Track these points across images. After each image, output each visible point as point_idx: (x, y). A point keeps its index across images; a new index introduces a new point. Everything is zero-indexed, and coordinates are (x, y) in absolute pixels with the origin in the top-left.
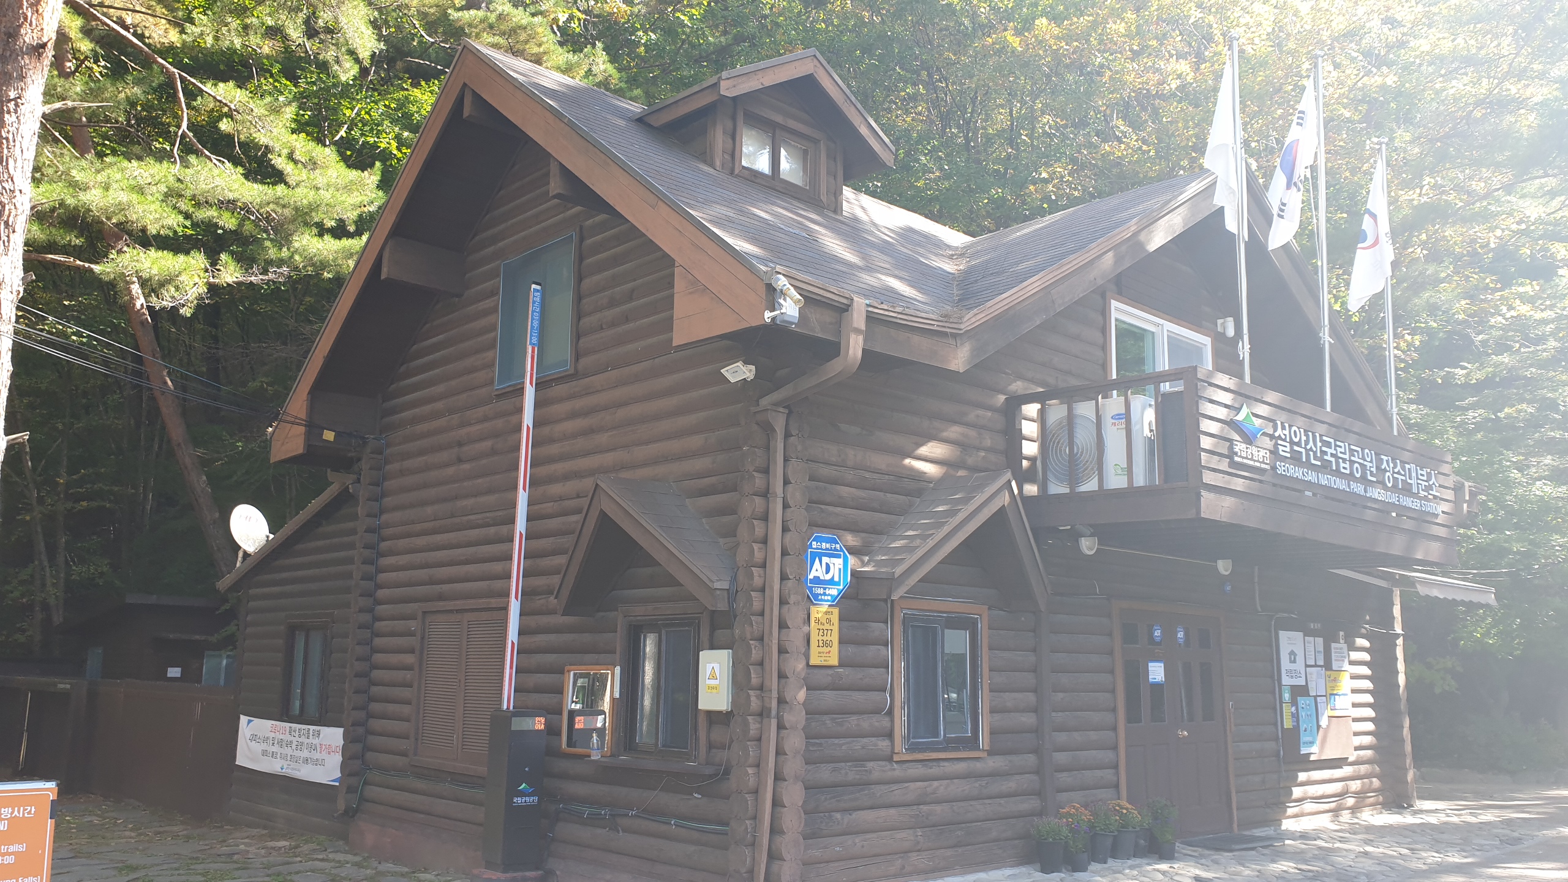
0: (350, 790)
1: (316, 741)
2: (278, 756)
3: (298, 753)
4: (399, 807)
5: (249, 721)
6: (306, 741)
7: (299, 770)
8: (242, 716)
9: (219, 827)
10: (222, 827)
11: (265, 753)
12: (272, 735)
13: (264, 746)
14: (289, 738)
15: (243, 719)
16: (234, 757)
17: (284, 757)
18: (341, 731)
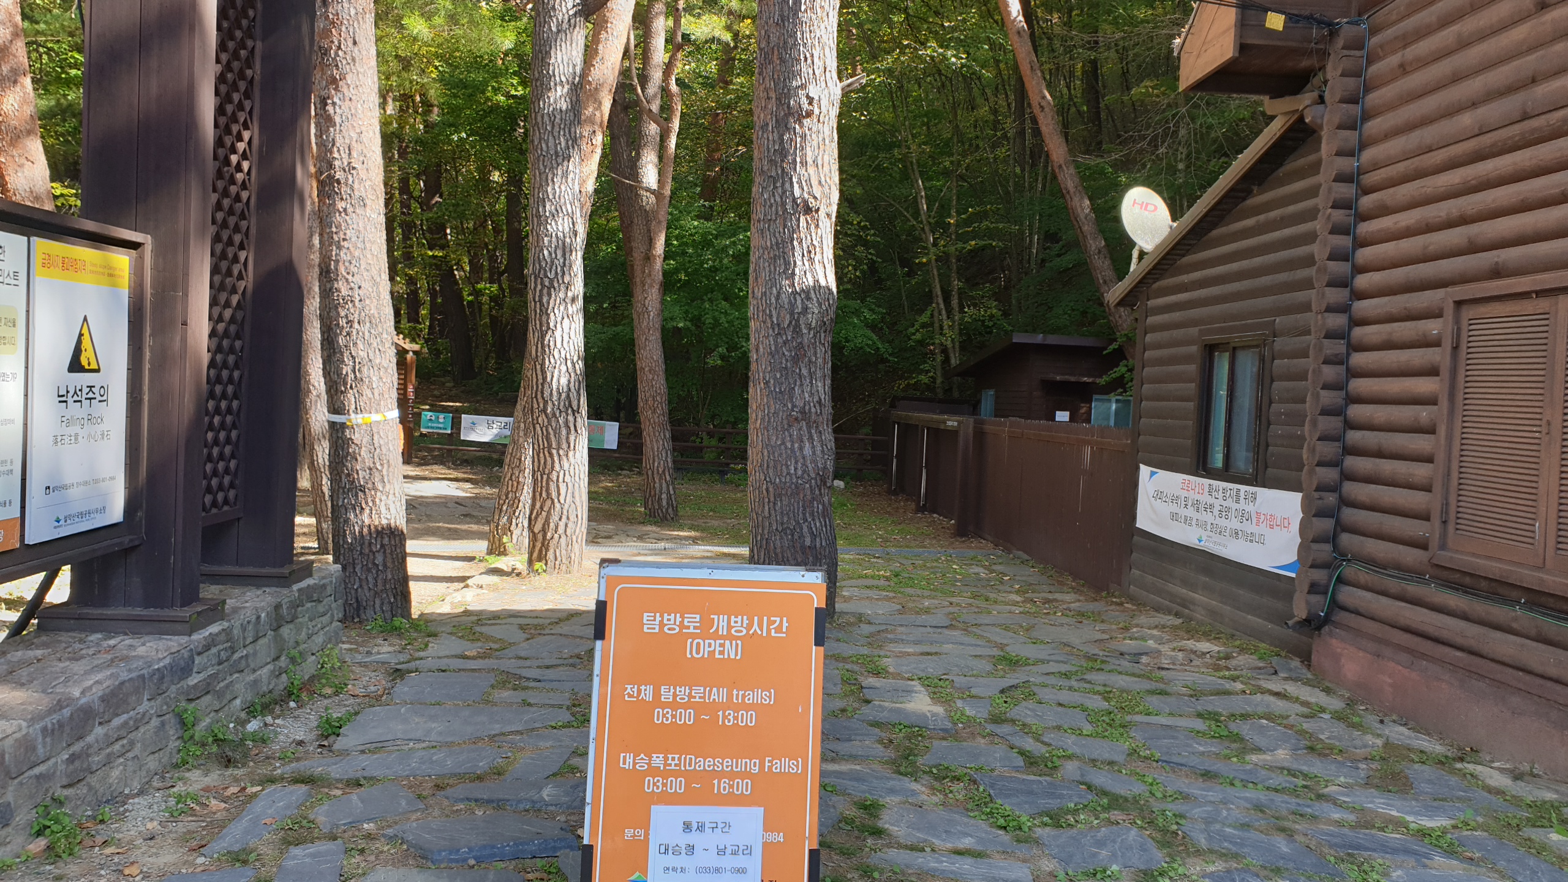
0: (1314, 588)
1: (1250, 508)
2: (1194, 522)
3: (1222, 522)
4: (1407, 630)
5: (1153, 474)
6: (1234, 506)
7: (1225, 546)
8: (1142, 466)
9: (1117, 604)
10: (1121, 604)
11: (1174, 516)
12: (1184, 494)
13: (1174, 508)
14: (1210, 500)
15: (1144, 470)
16: (1134, 518)
17: (1201, 525)
18: (1297, 497)
